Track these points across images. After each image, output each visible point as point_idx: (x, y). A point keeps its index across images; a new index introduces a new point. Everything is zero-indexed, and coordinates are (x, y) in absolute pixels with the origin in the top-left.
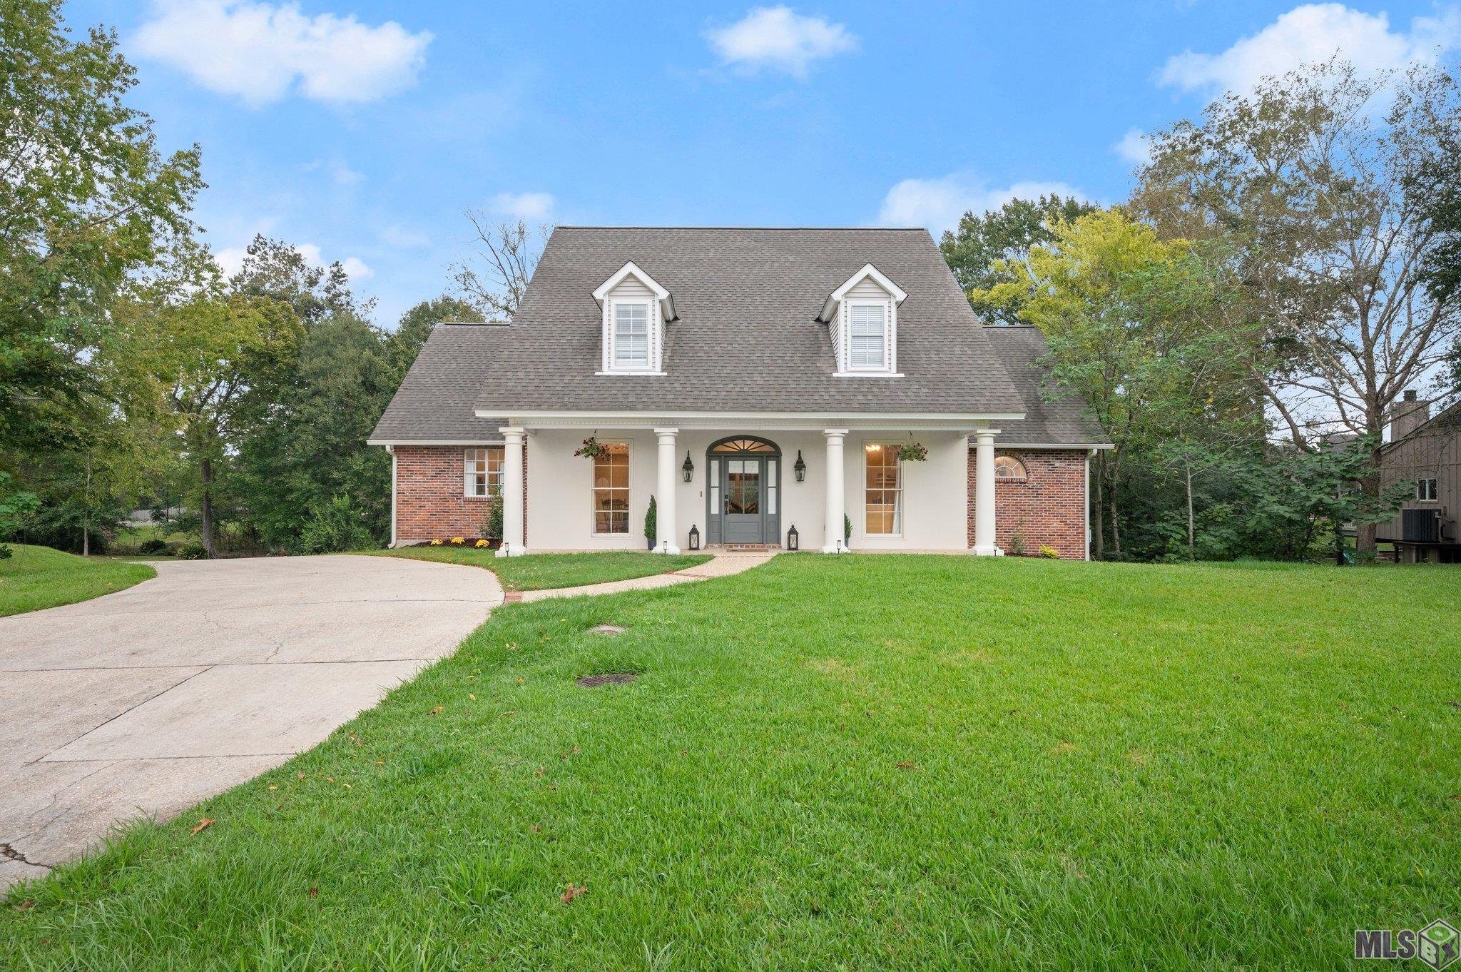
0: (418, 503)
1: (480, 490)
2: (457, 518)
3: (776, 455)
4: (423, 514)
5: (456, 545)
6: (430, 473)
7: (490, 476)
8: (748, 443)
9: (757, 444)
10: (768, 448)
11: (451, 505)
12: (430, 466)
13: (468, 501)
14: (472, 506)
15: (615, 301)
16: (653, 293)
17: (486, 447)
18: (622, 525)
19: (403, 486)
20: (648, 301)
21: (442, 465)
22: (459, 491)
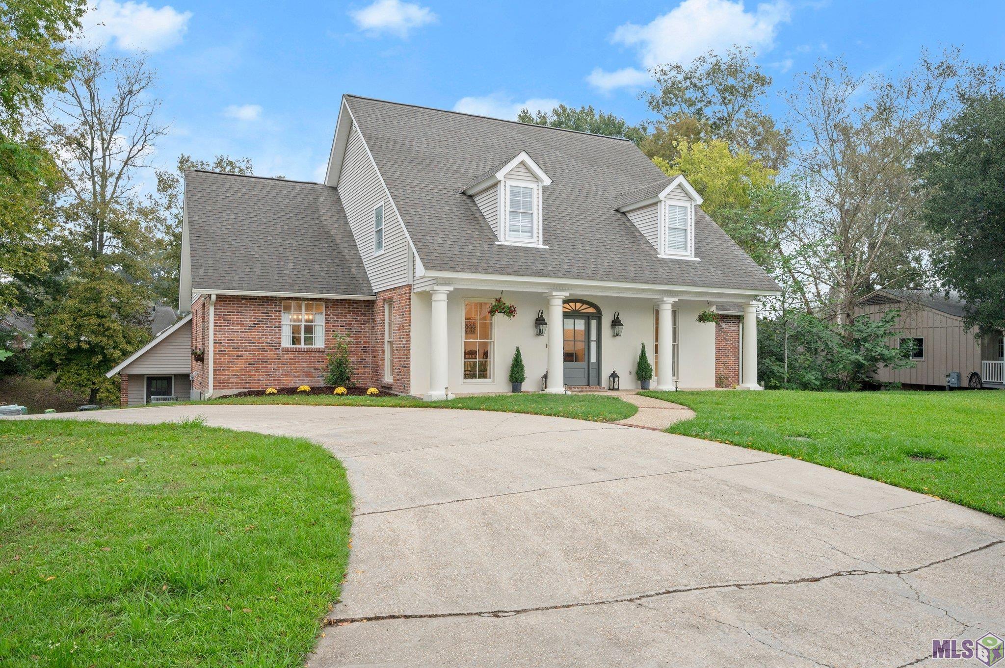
0: (235, 353)
1: (295, 340)
2: (276, 367)
3: (598, 316)
4: (240, 364)
5: (304, 393)
6: (248, 323)
7: (306, 326)
8: (579, 305)
9: (585, 306)
10: (592, 310)
11: (270, 354)
12: (249, 316)
13: (286, 351)
14: (291, 356)
15: (510, 183)
16: (537, 179)
17: (305, 299)
18: (483, 373)
19: (219, 336)
20: (533, 185)
21: (260, 316)
22: (277, 341)
